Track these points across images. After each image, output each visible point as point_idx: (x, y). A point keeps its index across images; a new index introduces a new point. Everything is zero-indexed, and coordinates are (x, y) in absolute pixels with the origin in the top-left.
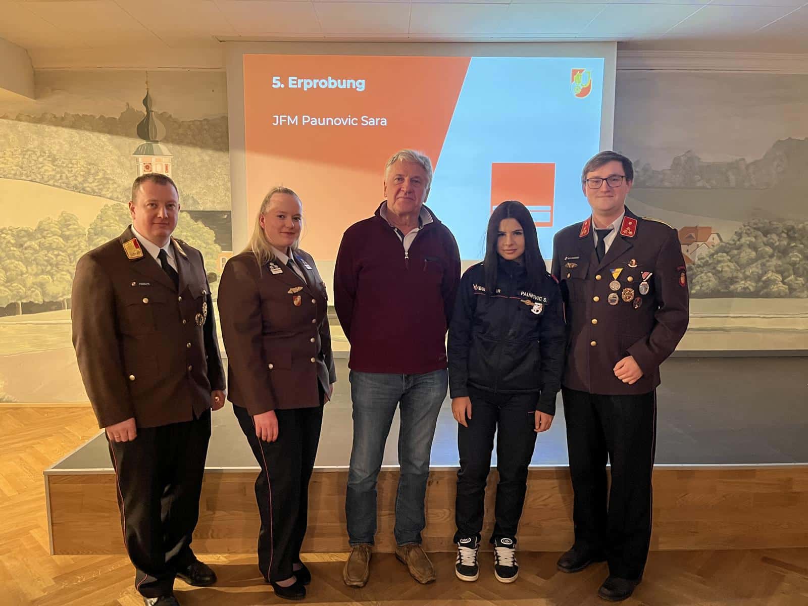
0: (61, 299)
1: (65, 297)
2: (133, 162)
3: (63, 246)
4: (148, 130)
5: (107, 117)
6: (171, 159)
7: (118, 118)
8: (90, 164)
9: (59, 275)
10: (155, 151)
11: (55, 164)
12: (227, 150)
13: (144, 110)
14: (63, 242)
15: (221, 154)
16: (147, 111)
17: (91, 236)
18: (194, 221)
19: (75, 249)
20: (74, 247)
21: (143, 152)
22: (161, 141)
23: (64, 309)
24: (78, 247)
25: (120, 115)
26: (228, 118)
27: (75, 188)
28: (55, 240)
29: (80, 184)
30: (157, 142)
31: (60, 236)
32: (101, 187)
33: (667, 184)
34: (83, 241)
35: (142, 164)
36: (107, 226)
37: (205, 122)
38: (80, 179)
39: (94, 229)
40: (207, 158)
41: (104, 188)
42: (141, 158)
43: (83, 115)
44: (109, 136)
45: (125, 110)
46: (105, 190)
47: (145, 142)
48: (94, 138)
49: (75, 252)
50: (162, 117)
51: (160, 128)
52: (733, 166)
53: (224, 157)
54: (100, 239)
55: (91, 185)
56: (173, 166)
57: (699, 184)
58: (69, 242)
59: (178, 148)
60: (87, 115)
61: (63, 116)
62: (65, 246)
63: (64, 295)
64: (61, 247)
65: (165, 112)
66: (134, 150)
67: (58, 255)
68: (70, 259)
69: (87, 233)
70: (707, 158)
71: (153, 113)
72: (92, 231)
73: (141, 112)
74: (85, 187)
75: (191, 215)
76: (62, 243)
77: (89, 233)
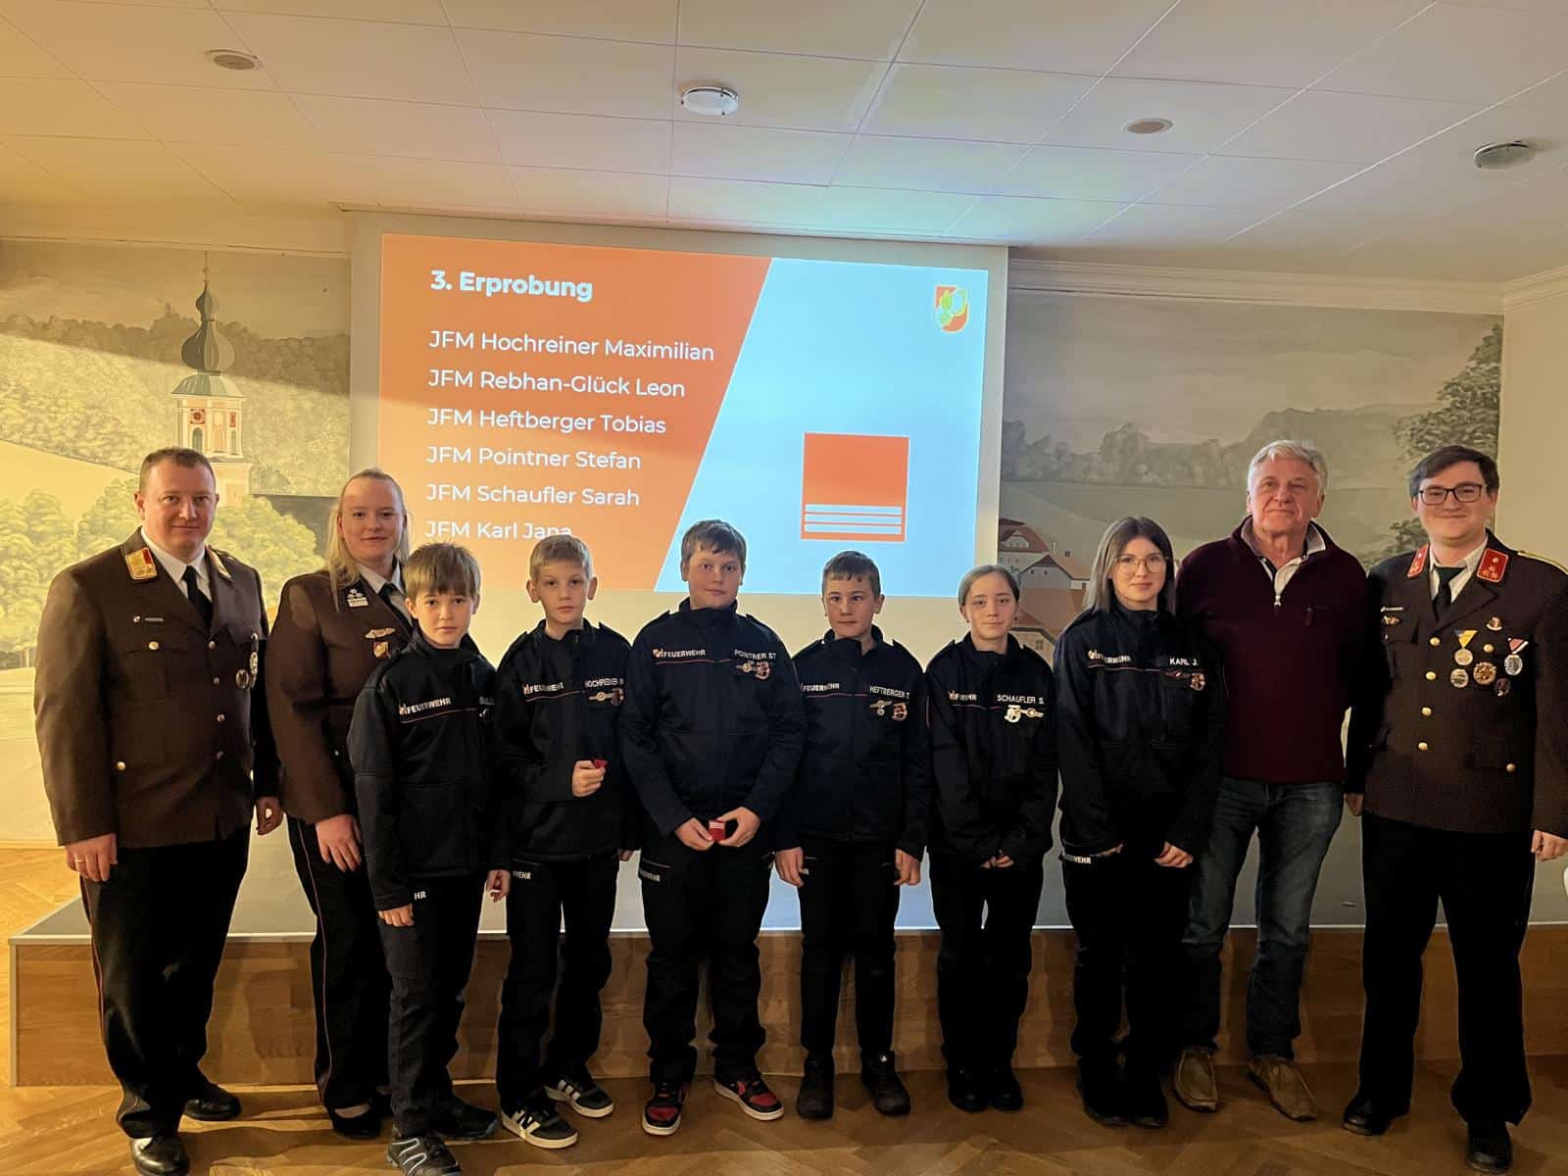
0: (19, 648)
1: (27, 645)
2: (173, 406)
3: (29, 551)
4: (202, 351)
5: (127, 326)
6: (243, 404)
7: (148, 329)
8: (92, 407)
9: (17, 605)
10: (213, 390)
11: (27, 404)
12: (345, 390)
13: (197, 316)
14: (31, 545)
15: (332, 398)
16: (202, 319)
17: (85, 534)
18: (278, 514)
19: (52, 558)
20: (50, 553)
21: (190, 390)
22: (225, 372)
23: (24, 666)
24: (57, 555)
25: (152, 323)
26: (349, 337)
27: (60, 449)
28: (16, 541)
29: (68, 441)
30: (218, 373)
31: (26, 534)
32: (107, 448)
33: (1095, 477)
34: (68, 544)
35: (188, 410)
36: (115, 518)
37: (307, 343)
38: (71, 434)
39: (92, 523)
40: (308, 405)
41: (116, 450)
42: (187, 401)
43: (84, 322)
44: (130, 360)
45: (161, 315)
46: (115, 453)
47: (195, 373)
48: (102, 363)
49: (50, 563)
50: (229, 330)
51: (224, 350)
52: (1200, 452)
53: (340, 404)
54: (99, 541)
55: (91, 443)
56: (244, 415)
57: (1148, 479)
58: (43, 544)
59: (255, 385)
60: (90, 322)
61: (47, 321)
62: (34, 552)
63: (24, 640)
64: (27, 554)
65: (234, 323)
66: (174, 385)
67: (21, 568)
68: (41, 575)
69: (76, 528)
70: (1157, 437)
71: (214, 323)
72: (86, 526)
73: (192, 320)
74: (79, 448)
75: (272, 504)
76: (27, 545)
77: (81, 530)
